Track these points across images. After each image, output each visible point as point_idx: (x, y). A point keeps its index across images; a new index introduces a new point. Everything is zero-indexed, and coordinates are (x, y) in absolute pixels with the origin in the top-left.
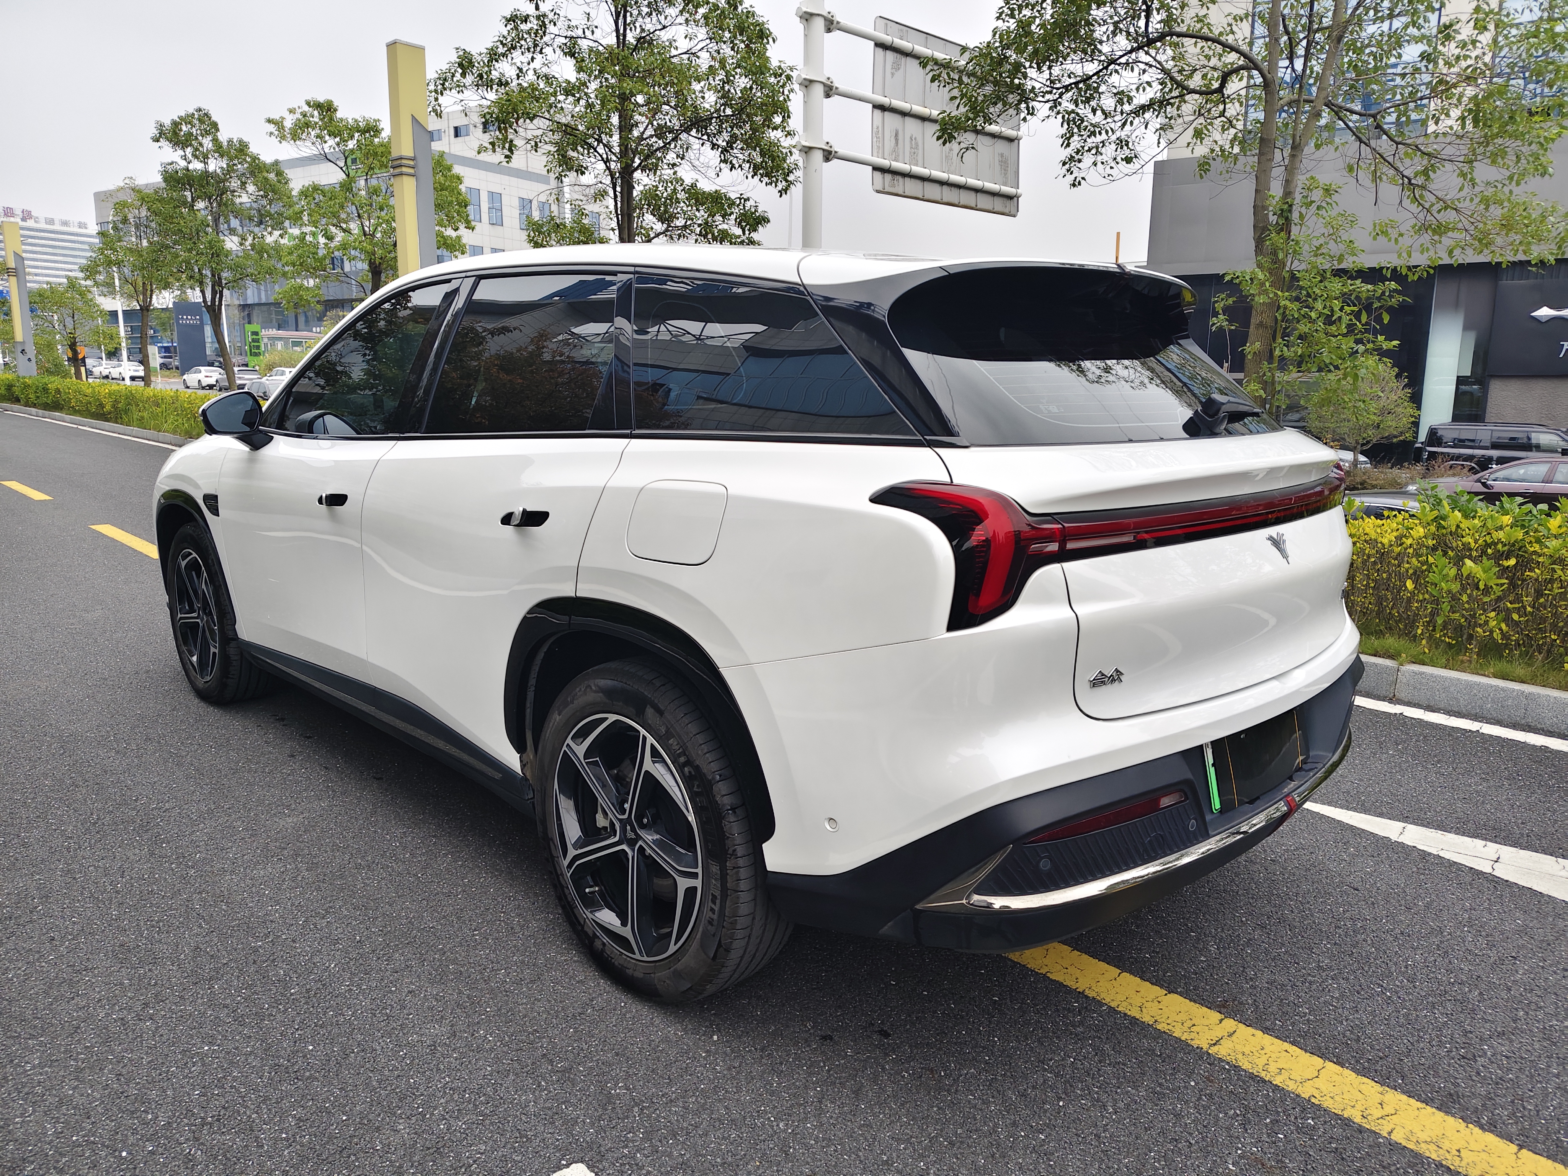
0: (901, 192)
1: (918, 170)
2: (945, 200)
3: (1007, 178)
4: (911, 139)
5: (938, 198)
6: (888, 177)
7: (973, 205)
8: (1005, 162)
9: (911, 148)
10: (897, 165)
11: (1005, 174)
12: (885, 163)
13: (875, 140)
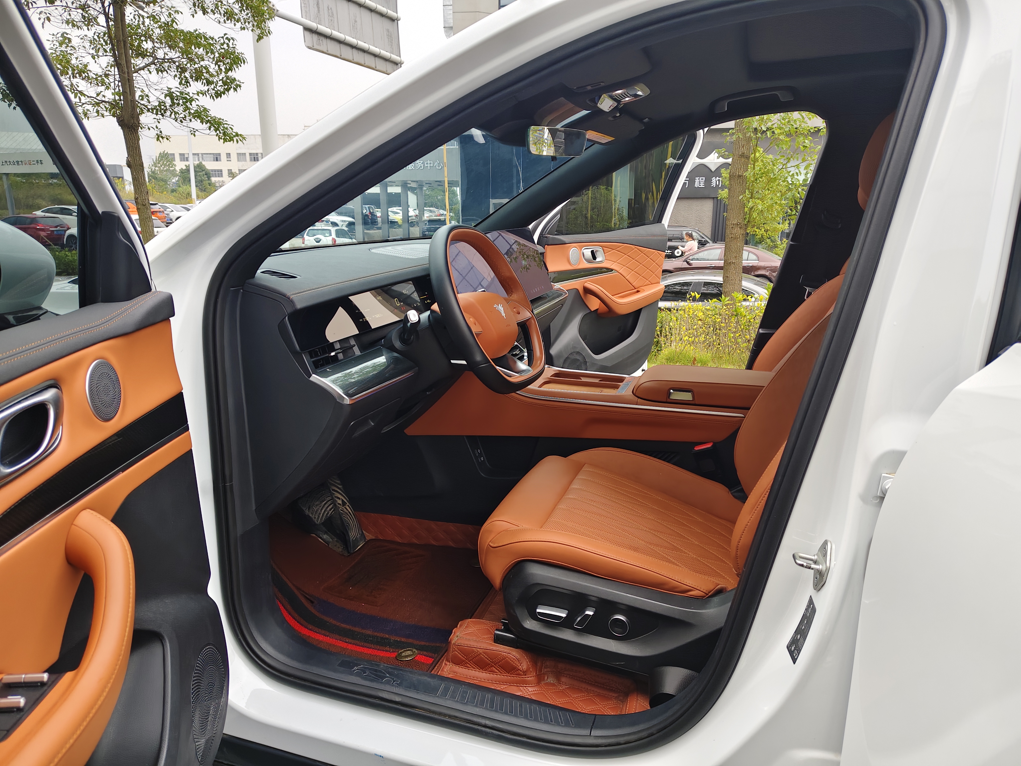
0: (325, 51)
1: (336, 34)
2: (355, 60)
3: (393, 49)
4: (328, 8)
5: (351, 59)
6: (315, 37)
7: (374, 67)
8: (391, 37)
9: (329, 16)
10: (322, 28)
11: (392, 45)
12: (313, 25)
13: (303, 5)
